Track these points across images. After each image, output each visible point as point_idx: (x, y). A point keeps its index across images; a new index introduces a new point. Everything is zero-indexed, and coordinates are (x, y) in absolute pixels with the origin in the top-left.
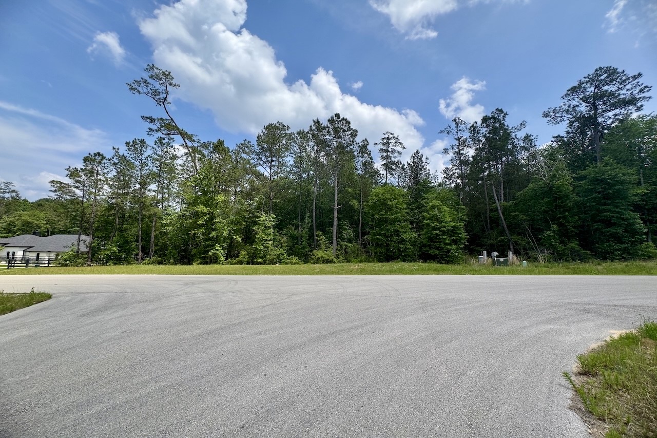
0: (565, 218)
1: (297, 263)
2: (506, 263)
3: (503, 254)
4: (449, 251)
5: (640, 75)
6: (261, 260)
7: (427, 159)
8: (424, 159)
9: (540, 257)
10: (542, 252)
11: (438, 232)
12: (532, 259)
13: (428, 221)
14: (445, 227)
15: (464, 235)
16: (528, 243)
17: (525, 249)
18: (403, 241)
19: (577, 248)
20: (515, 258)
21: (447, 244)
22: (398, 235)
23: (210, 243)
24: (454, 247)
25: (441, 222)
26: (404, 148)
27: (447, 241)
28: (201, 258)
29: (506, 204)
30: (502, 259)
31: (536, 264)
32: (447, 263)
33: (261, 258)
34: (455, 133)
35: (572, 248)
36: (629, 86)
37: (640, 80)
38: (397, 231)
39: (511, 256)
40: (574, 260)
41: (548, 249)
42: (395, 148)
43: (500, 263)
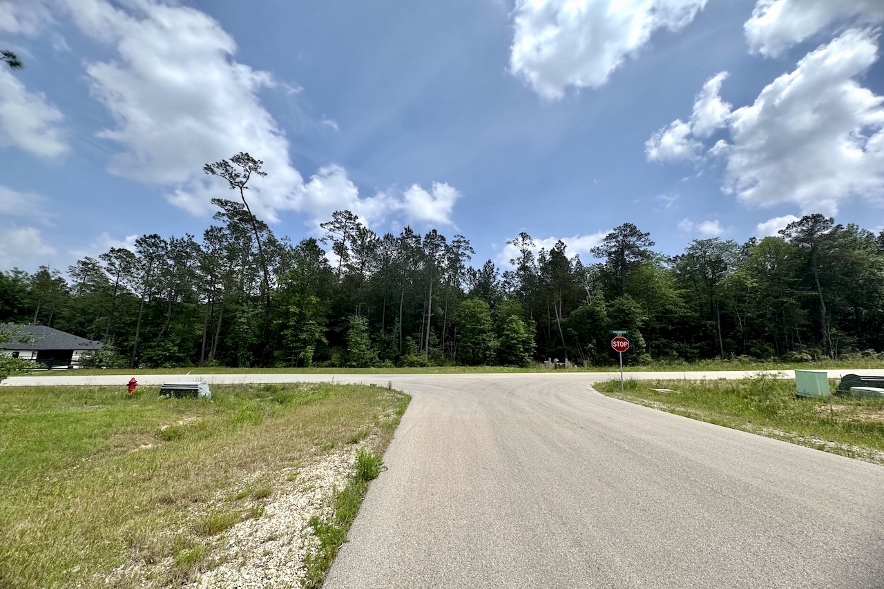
0: (600, 334)
1: (391, 367)
2: (564, 366)
3: (562, 361)
4: (523, 357)
5: (649, 234)
6: (355, 363)
7: (498, 269)
8: (495, 270)
9: (585, 362)
10: (586, 359)
11: (515, 341)
12: (580, 365)
13: (509, 333)
14: (520, 338)
15: (533, 344)
16: (577, 352)
17: (575, 357)
18: (488, 348)
19: (607, 356)
20: (570, 363)
21: (522, 352)
22: (484, 343)
23: (298, 344)
24: (527, 354)
25: (517, 333)
26: (473, 252)
27: (522, 349)
28: (284, 360)
29: (563, 320)
30: (561, 364)
31: (582, 368)
32: (521, 366)
33: (355, 361)
34: (521, 245)
35: (604, 357)
36: (643, 239)
37: (649, 237)
38: (483, 339)
39: (567, 362)
40: (605, 365)
41: (590, 357)
42: (464, 252)
43: (560, 367)
